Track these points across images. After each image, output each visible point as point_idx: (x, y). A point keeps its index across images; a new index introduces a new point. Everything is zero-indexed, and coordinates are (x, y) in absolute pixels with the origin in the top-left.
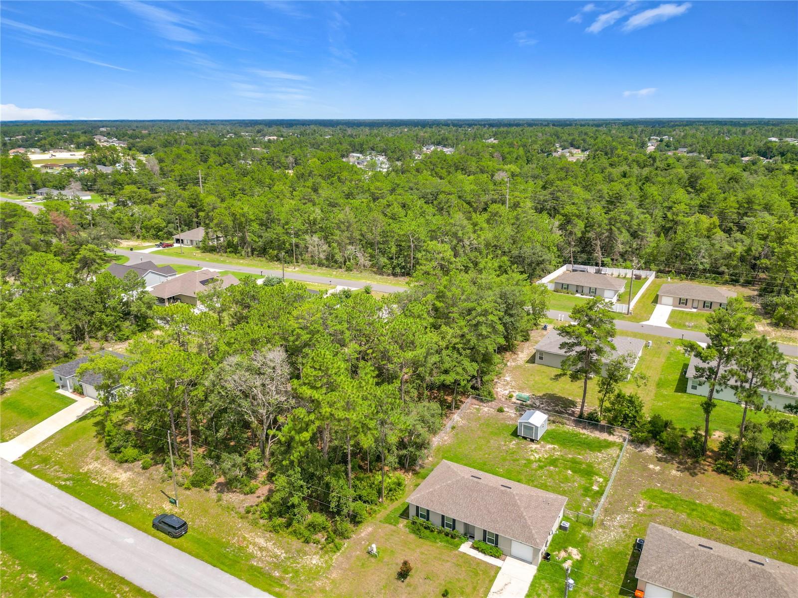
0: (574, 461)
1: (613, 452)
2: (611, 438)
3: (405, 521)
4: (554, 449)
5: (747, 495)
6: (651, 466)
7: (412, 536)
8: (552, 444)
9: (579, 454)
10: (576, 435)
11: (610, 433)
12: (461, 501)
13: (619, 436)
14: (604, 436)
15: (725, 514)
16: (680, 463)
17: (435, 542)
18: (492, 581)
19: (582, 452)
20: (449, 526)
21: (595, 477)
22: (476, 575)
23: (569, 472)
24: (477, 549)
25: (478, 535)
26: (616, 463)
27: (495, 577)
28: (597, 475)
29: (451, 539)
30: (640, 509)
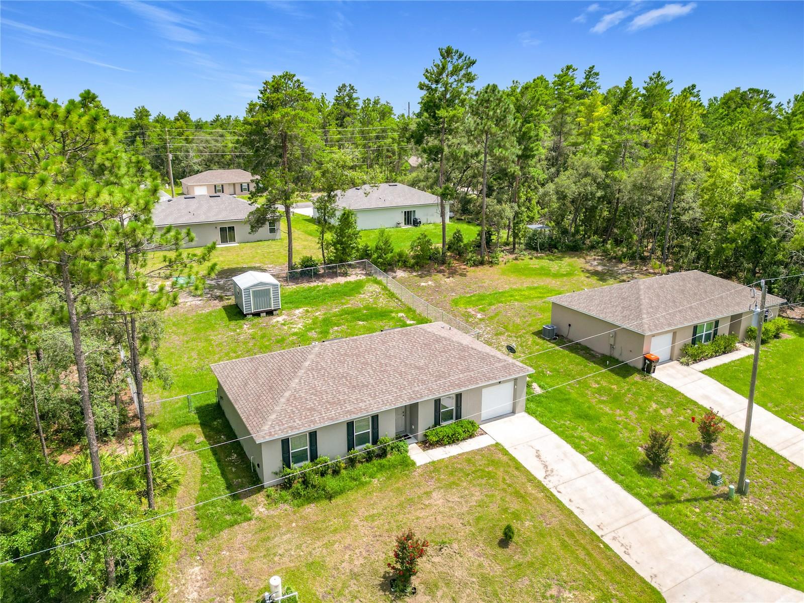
0: (347, 312)
1: (371, 288)
2: (352, 278)
3: (260, 497)
4: (307, 311)
5: (520, 271)
6: (423, 284)
7: (310, 509)
8: (297, 308)
9: (343, 304)
10: (310, 290)
11: (345, 274)
12: (361, 378)
13: (355, 276)
14: (341, 280)
15: (532, 288)
16: (439, 272)
17: (363, 484)
18: (518, 467)
19: (343, 301)
20: (363, 439)
21: (393, 315)
22: (490, 476)
23: (361, 323)
24: (440, 443)
25: (425, 418)
26: (392, 295)
27: (513, 459)
28: (392, 312)
29: (384, 461)
30: (479, 316)
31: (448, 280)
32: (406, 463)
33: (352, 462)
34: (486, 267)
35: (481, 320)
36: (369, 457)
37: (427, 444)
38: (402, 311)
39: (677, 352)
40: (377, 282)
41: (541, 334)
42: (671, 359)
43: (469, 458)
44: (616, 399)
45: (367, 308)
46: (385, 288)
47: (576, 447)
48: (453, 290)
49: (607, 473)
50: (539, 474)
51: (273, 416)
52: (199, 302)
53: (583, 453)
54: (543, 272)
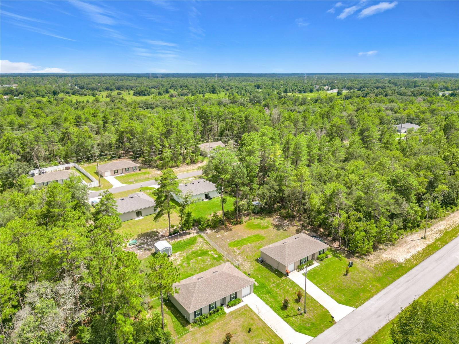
0: (193, 253)
1: (199, 240)
2: (192, 235)
3: (190, 326)
4: (180, 253)
5: (251, 226)
6: (217, 236)
7: (203, 328)
8: (177, 252)
9: (191, 249)
10: (179, 243)
11: (189, 234)
13: (193, 233)
14: (188, 237)
15: (255, 236)
16: (222, 229)
17: (214, 320)
18: (252, 311)
19: (191, 247)
20: (213, 308)
21: (209, 253)
22: (245, 314)
23: (199, 258)
24: (232, 306)
25: (228, 300)
26: (207, 243)
27: (250, 309)
28: (208, 251)
29: (218, 313)
30: (238, 252)
31: (225, 233)
32: (224, 313)
33: (210, 314)
34: (239, 225)
35: (239, 254)
36: (214, 312)
37: (228, 306)
38: (212, 251)
39: (296, 267)
40: (202, 237)
41: (257, 260)
42: (294, 270)
43: (239, 309)
44: (278, 285)
45: (200, 250)
46: (205, 240)
47: (266, 303)
48: (228, 239)
49: (274, 310)
50: (257, 312)
51: (192, 306)
52: (142, 253)
53: (268, 305)
54: (259, 227)
